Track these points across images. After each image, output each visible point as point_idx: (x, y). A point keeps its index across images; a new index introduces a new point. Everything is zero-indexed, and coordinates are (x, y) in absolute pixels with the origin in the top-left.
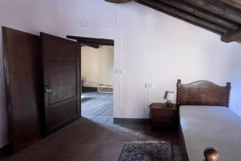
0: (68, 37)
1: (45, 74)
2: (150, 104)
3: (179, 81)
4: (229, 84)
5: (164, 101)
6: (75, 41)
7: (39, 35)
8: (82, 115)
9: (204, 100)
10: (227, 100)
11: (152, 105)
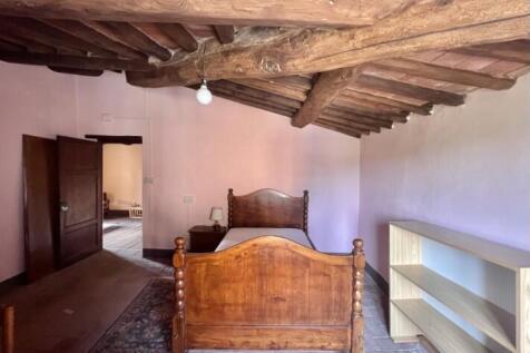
0: (87, 136)
1: (61, 189)
2: (191, 226)
3: (231, 191)
4: (306, 193)
5: (211, 224)
6: (95, 140)
7: (55, 138)
8: (104, 247)
9: (268, 220)
10: (305, 219)
11: (195, 227)
